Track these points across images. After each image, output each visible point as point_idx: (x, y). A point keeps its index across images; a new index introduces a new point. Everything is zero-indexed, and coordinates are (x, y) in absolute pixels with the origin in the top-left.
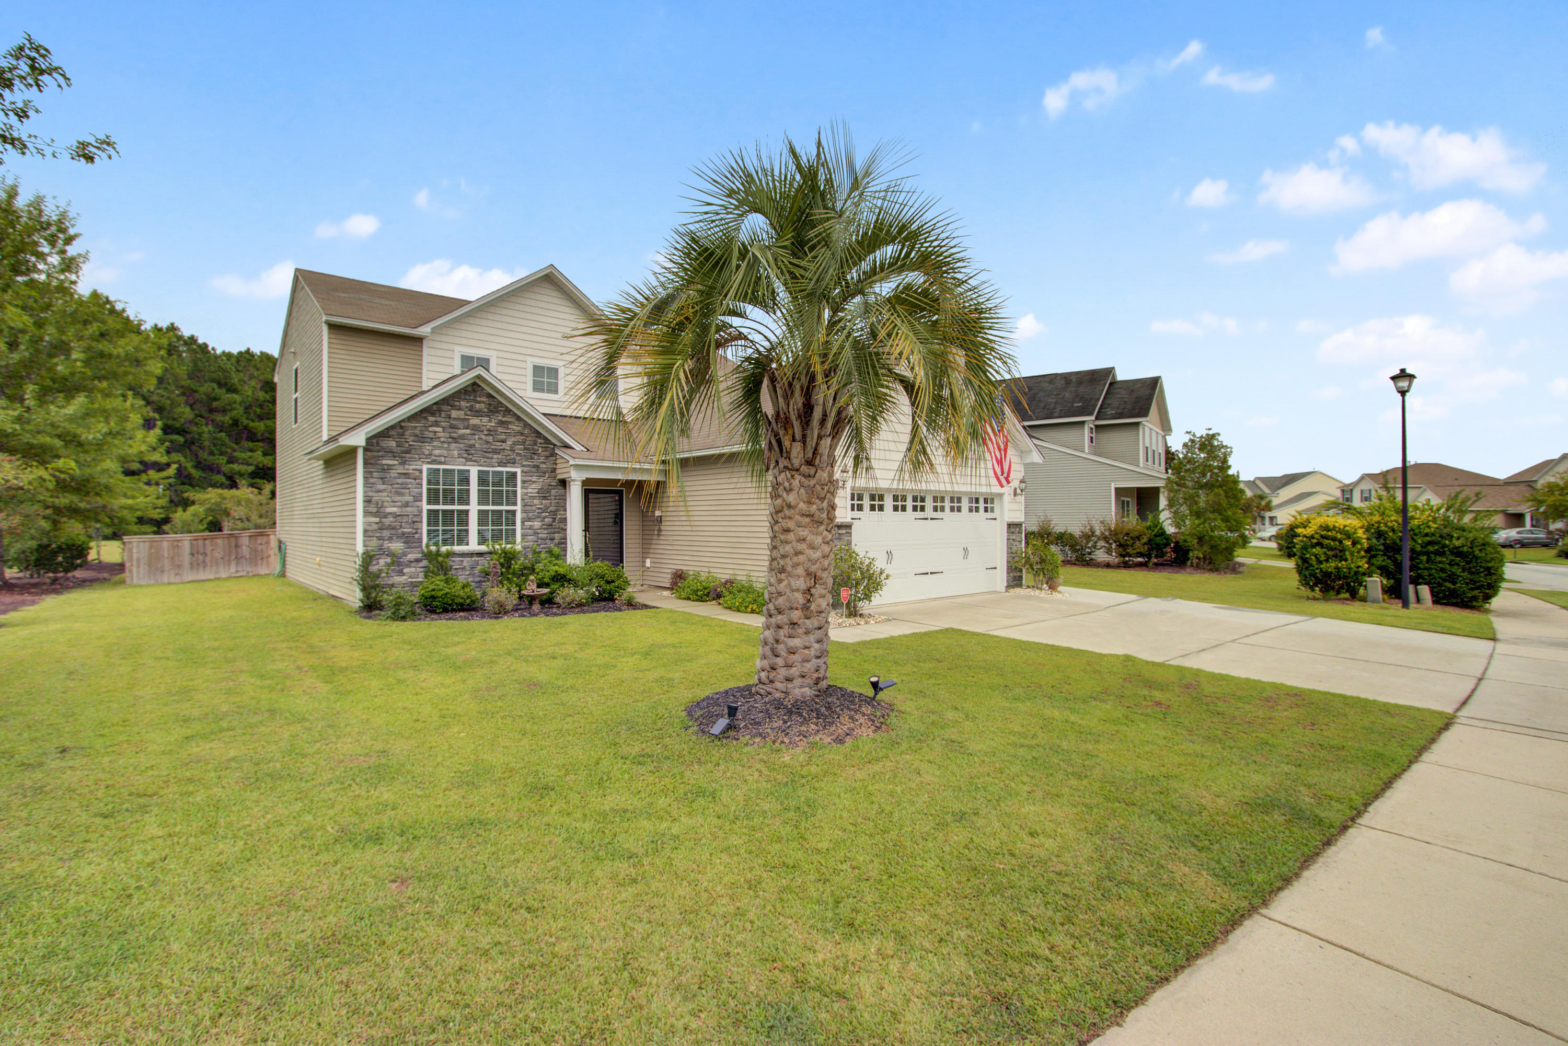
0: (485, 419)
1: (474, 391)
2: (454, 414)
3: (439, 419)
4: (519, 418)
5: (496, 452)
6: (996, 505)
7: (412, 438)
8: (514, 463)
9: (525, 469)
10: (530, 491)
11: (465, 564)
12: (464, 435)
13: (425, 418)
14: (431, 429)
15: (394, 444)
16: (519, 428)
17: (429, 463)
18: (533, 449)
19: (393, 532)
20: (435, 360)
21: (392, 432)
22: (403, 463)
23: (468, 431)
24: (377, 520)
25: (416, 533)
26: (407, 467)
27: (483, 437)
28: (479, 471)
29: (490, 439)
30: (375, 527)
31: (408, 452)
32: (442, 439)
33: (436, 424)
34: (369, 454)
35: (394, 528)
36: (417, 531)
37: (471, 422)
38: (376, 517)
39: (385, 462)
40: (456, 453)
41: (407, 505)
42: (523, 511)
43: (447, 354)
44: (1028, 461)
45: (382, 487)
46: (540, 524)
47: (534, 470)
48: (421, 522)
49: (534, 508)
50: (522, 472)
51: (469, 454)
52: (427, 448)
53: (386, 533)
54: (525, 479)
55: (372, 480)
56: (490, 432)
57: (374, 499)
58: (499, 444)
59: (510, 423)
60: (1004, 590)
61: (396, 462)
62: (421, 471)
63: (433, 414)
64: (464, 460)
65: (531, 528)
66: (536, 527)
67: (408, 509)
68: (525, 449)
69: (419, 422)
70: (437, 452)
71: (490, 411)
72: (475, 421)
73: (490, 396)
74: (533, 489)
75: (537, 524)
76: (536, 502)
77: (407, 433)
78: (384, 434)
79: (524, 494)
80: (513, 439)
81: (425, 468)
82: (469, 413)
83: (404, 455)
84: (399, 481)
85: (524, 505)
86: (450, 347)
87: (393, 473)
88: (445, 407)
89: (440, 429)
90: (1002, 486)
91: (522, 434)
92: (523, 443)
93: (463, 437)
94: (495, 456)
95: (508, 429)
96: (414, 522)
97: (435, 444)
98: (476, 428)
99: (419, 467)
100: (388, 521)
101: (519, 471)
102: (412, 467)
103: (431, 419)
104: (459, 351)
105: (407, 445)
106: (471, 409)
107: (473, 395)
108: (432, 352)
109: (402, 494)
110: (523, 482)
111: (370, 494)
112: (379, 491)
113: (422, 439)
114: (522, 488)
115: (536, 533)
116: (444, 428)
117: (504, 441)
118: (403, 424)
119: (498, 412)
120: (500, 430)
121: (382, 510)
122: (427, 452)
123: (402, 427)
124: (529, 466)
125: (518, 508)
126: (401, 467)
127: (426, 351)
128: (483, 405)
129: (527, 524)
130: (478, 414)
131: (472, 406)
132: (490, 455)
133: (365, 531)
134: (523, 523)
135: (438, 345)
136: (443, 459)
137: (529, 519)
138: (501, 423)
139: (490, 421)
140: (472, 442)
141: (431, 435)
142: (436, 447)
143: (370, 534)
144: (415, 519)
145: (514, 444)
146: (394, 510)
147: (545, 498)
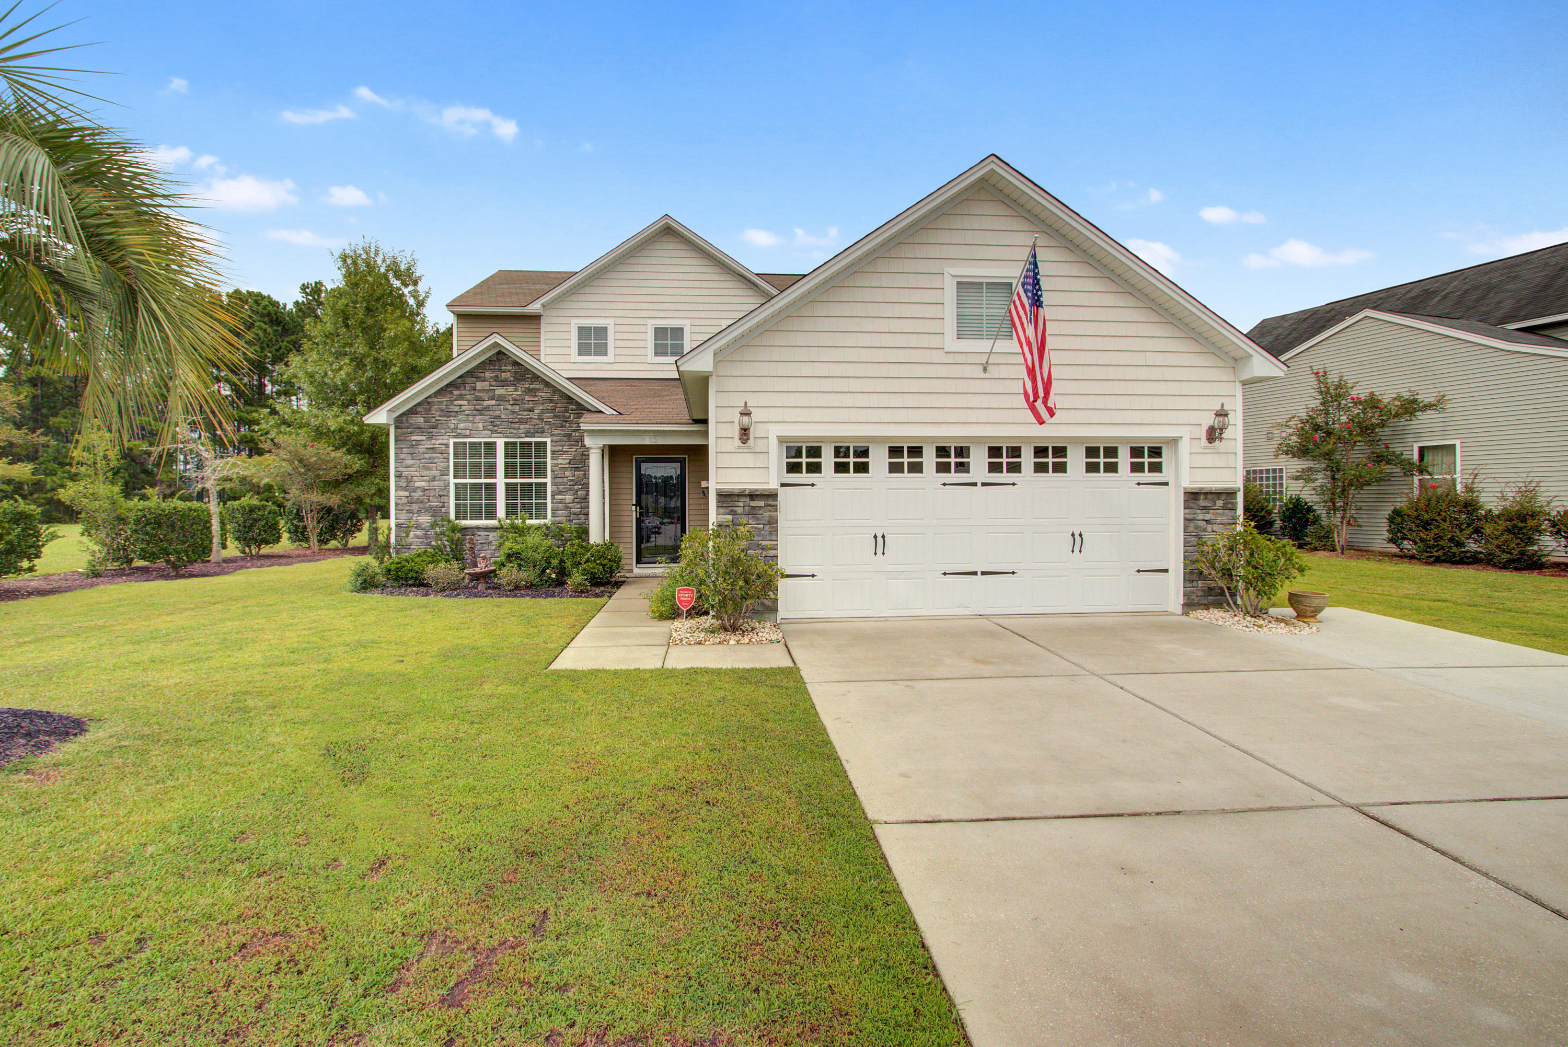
0: (511, 388)
1: (499, 360)
2: (479, 385)
3: (463, 392)
4: (547, 384)
5: (521, 422)
6: (1165, 459)
7: (438, 413)
8: (543, 432)
9: (555, 438)
10: (560, 461)
11: (491, 538)
12: (488, 406)
13: (451, 392)
14: (456, 403)
15: (422, 420)
16: (548, 395)
17: (455, 437)
18: (564, 417)
19: (421, 505)
20: (552, 336)
21: (420, 409)
22: (430, 438)
23: (494, 402)
24: (407, 494)
25: (443, 506)
26: (434, 441)
27: (509, 407)
28: (506, 443)
29: (517, 408)
30: (404, 500)
31: (435, 427)
32: (466, 413)
33: (461, 397)
34: (399, 430)
35: (422, 502)
36: (444, 505)
37: (497, 392)
38: (406, 491)
39: (413, 438)
40: (481, 425)
41: (434, 479)
42: (553, 484)
43: (563, 328)
44: (1246, 376)
45: (410, 462)
46: (572, 497)
47: (565, 439)
48: (448, 496)
49: (565, 480)
50: (552, 441)
51: (494, 425)
52: (453, 422)
53: (415, 507)
54: (554, 449)
55: (402, 456)
56: (516, 402)
57: (404, 474)
58: (526, 413)
59: (538, 390)
60: (1179, 610)
61: (424, 438)
62: (447, 446)
63: (458, 388)
64: (489, 432)
65: (562, 501)
66: (567, 501)
67: (436, 483)
68: (555, 417)
69: (445, 397)
70: (462, 426)
71: (516, 379)
72: (500, 391)
73: (516, 363)
74: (563, 460)
75: (569, 498)
76: (568, 473)
77: (433, 408)
78: (412, 411)
79: (553, 466)
80: (541, 408)
81: (452, 442)
82: (494, 383)
83: (431, 429)
84: (427, 456)
85: (554, 477)
86: (567, 320)
87: (422, 449)
88: (469, 380)
89: (465, 402)
90: (1042, 422)
91: (551, 401)
92: (553, 410)
93: (487, 408)
94: (522, 427)
95: (536, 396)
96: (441, 496)
97: (460, 417)
98: (502, 399)
99: (445, 442)
100: (416, 495)
101: (548, 440)
102: (438, 442)
103: (456, 392)
104: (576, 323)
105: (434, 420)
106: (496, 379)
107: (497, 364)
108: (549, 328)
109: (429, 469)
110: (553, 452)
111: (401, 469)
112: (408, 467)
113: (448, 413)
114: (552, 458)
115: (567, 508)
116: (469, 401)
117: (531, 410)
118: (429, 400)
119: (524, 380)
120: (527, 398)
121: (411, 484)
122: (452, 426)
123: (428, 403)
124: (559, 434)
125: (548, 480)
126: (429, 442)
127: (544, 327)
128: (508, 374)
129: (557, 497)
130: (504, 383)
131: (496, 376)
132: (516, 426)
133: (397, 504)
134: (553, 496)
135: (554, 320)
136: (468, 432)
137: (560, 493)
138: (529, 391)
139: (516, 390)
140: (497, 413)
141: (457, 409)
142: (461, 421)
143: (400, 507)
144: (441, 493)
145: (543, 412)
146: (423, 484)
147: (577, 469)
